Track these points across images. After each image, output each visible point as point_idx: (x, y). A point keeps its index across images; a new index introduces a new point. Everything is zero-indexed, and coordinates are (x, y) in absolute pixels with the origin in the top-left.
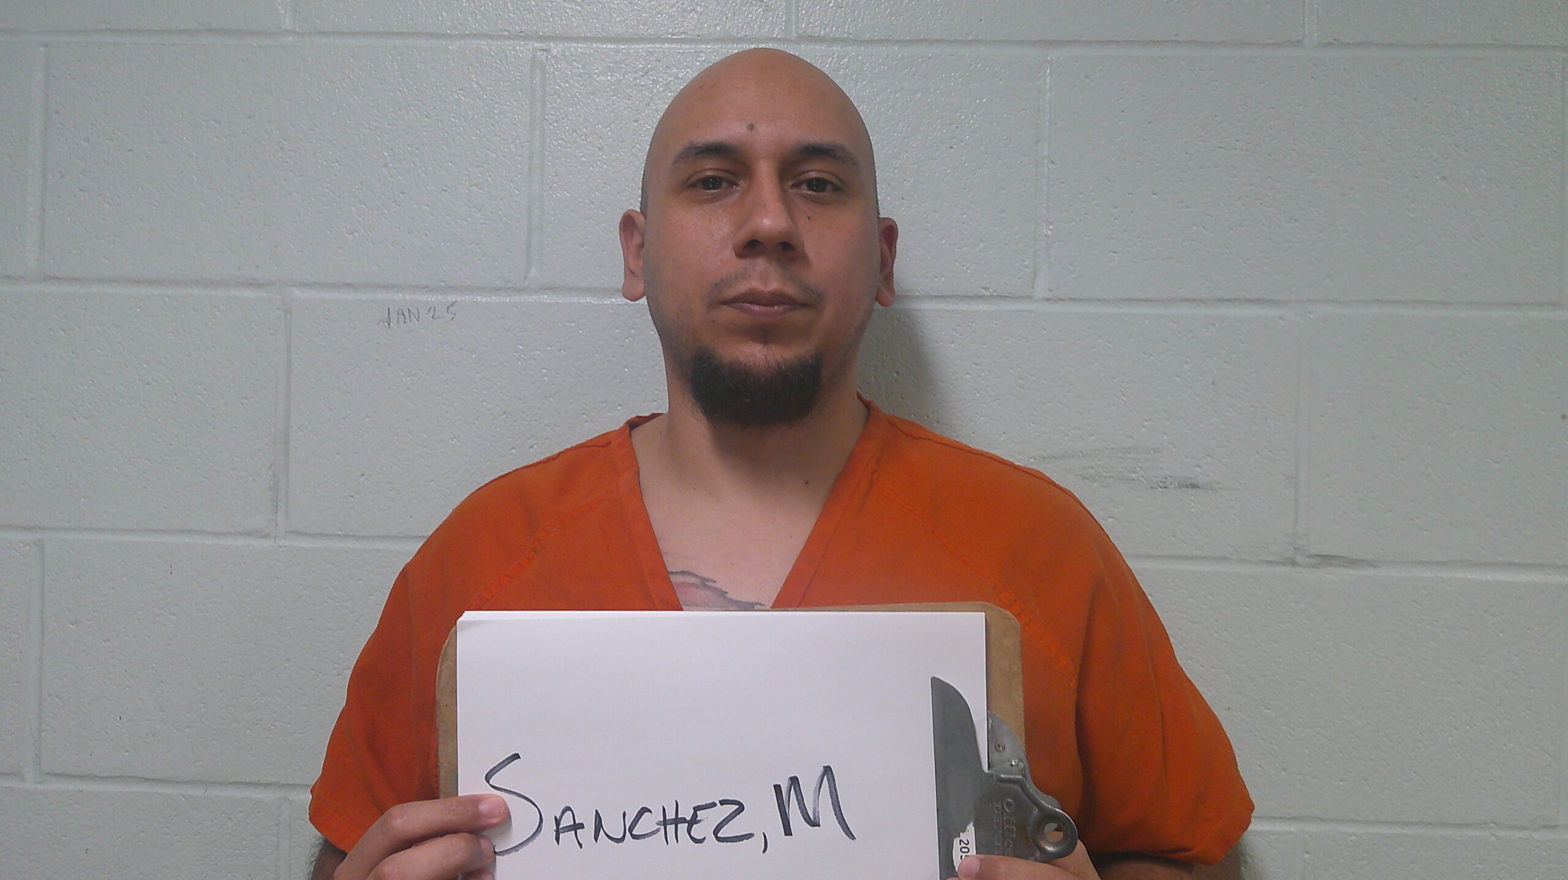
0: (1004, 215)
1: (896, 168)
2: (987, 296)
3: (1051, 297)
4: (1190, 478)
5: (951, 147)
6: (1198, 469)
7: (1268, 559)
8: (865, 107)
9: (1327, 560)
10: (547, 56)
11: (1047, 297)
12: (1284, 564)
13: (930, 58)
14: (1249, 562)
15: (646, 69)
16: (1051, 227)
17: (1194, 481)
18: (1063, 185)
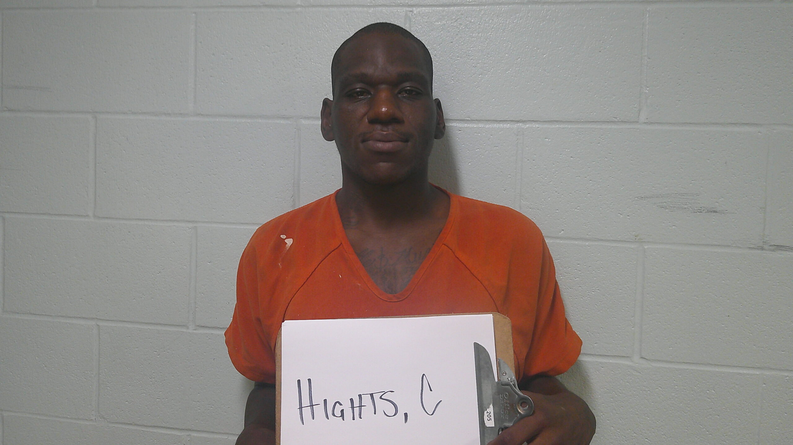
0: (625, 83)
1: (573, 62)
2: (615, 121)
3: (647, 122)
4: (713, 208)
5: (600, 52)
6: (717, 204)
7: (750, 246)
8: (559, 33)
9: (779, 247)
10: (412, 14)
11: (645, 122)
12: (758, 249)
13: (591, 10)
14: (740, 248)
15: (456, 18)
16: (648, 89)
17: (714, 209)
18: (654, 69)
